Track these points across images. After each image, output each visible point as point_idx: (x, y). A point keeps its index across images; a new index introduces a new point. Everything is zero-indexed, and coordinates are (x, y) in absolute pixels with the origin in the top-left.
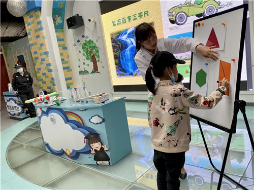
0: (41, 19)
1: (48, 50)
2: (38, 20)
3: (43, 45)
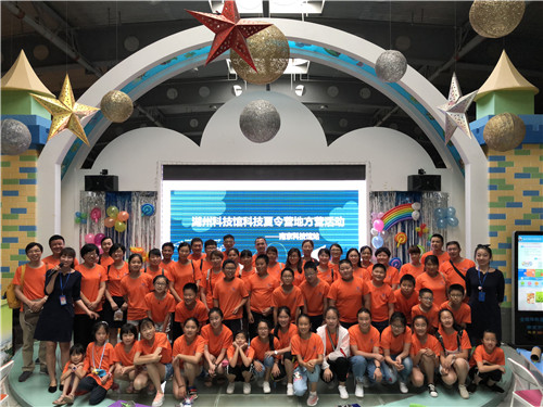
0: (37, 164)
1: (37, 224)
2: (27, 164)
3: (23, 211)
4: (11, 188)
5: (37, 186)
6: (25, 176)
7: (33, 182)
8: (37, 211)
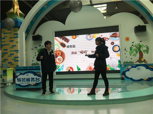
2: (16, 32)
3: (15, 46)
4: (12, 39)
5: (18, 39)
6: (15, 36)
7: (17, 37)
8: (19, 45)
